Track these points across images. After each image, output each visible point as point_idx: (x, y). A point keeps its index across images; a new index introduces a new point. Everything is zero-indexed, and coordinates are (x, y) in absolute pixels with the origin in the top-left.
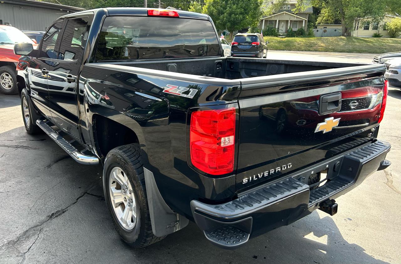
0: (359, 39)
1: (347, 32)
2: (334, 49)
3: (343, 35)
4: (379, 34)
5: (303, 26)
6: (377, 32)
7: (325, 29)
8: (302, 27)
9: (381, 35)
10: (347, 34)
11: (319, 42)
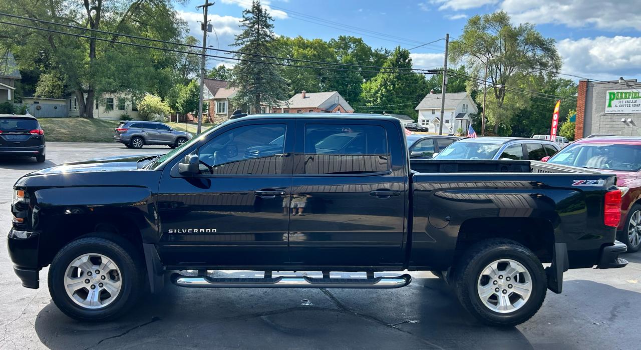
0: (108, 122)
1: (87, 112)
2: (85, 138)
3: (82, 116)
4: (128, 116)
5: (9, 98)
6: (125, 113)
7: (38, 105)
8: (8, 100)
9: (131, 117)
10: (87, 114)
11: (57, 127)
